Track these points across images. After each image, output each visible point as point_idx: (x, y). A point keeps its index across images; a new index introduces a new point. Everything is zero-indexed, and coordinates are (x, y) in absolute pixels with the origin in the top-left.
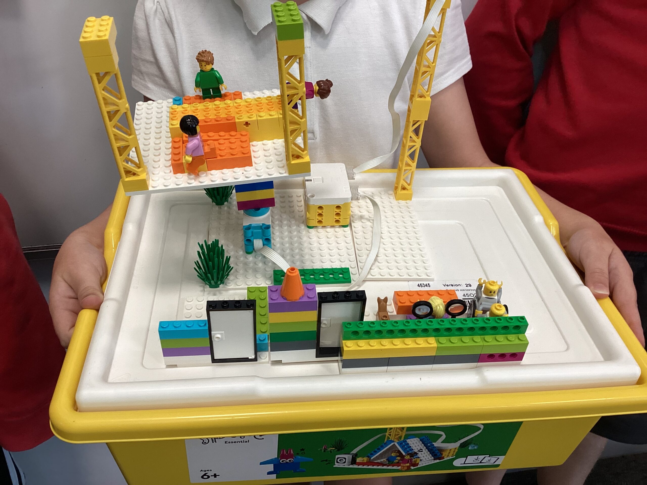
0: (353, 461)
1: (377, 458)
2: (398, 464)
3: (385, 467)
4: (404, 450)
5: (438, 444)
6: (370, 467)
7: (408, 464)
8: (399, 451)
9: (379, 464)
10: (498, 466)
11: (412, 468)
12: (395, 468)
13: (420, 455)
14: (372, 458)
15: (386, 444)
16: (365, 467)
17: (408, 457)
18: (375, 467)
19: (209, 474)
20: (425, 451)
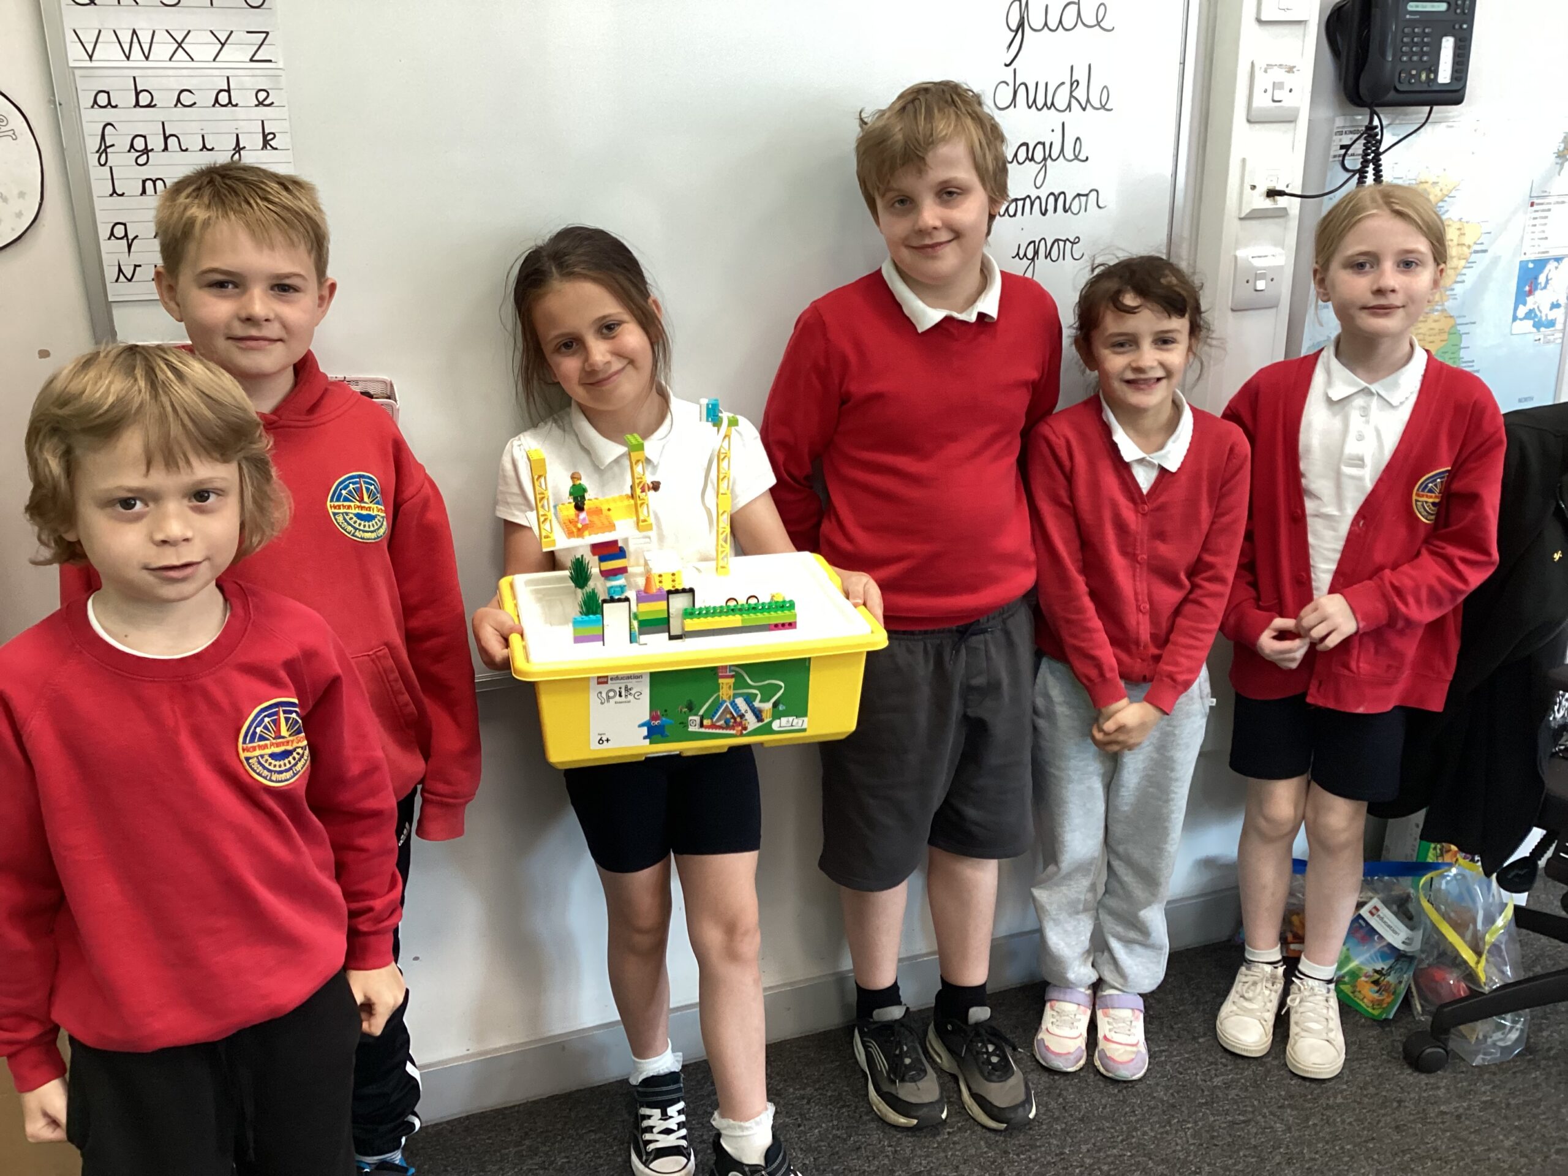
0: (702, 725)
1: (719, 720)
2: (733, 728)
3: (725, 731)
4: (735, 711)
5: (757, 704)
6: (714, 731)
7: (740, 728)
8: (731, 713)
9: (720, 727)
10: (804, 730)
11: (744, 732)
12: (732, 732)
13: (746, 715)
14: (714, 720)
15: (722, 705)
16: (710, 731)
17: (738, 720)
18: (718, 731)
19: (604, 738)
20: (749, 711)
